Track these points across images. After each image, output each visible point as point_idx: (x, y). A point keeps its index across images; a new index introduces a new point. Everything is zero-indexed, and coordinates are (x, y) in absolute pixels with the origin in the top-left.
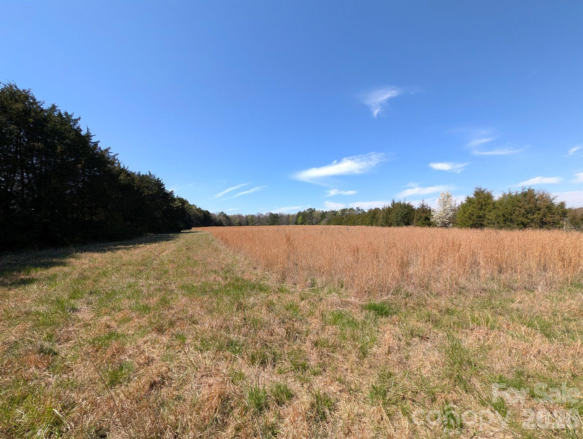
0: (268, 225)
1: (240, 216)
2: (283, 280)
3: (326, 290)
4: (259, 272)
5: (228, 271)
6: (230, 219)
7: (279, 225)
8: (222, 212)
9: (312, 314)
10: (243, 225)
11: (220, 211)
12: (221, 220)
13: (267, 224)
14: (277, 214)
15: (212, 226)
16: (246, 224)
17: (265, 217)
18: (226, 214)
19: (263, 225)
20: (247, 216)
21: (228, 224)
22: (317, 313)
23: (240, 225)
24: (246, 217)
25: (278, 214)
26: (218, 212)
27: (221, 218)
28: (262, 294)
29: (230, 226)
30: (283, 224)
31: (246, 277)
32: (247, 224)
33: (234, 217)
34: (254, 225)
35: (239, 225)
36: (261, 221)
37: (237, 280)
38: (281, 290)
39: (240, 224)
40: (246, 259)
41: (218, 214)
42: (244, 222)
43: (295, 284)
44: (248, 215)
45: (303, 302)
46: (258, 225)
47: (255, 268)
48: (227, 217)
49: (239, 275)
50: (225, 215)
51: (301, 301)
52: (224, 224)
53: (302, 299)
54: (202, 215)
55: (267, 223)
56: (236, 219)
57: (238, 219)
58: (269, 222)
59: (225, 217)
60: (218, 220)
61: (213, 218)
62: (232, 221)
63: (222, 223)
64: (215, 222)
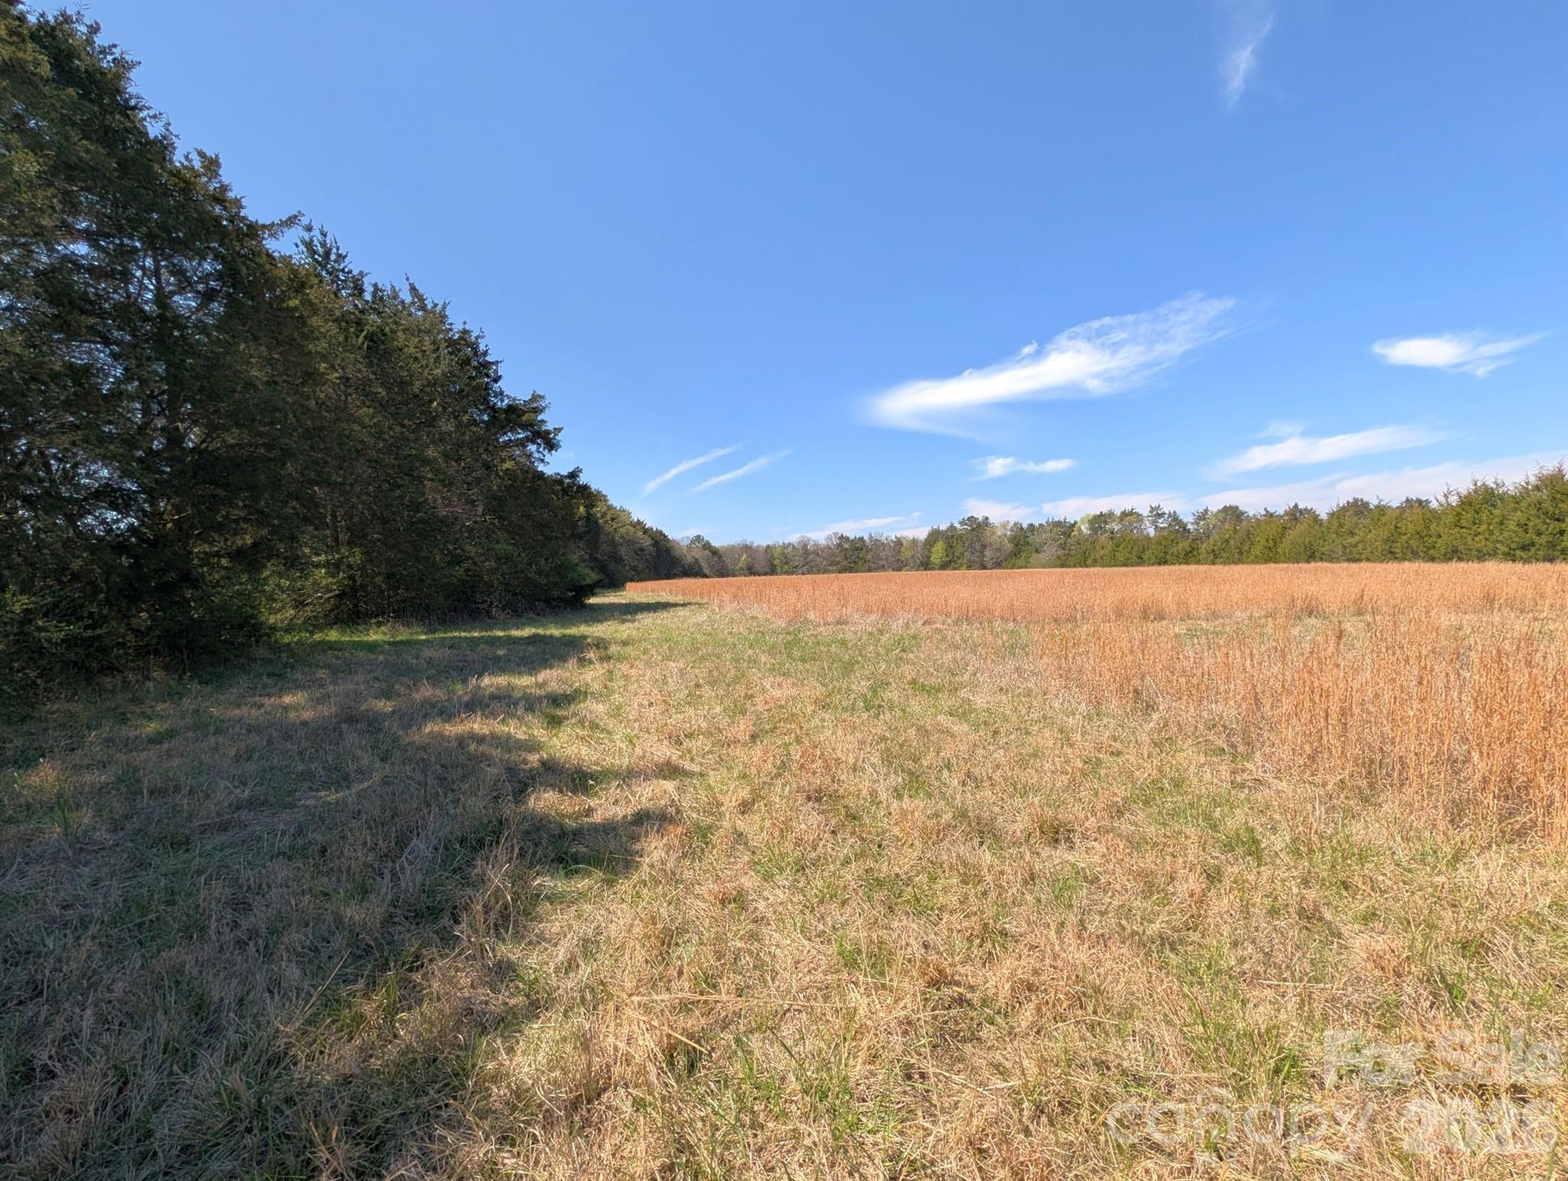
0: (836, 572)
1: (747, 548)
6: (720, 556)
7: (869, 571)
8: (699, 536)
10: (761, 574)
12: (696, 560)
13: (831, 568)
14: (861, 539)
16: (769, 570)
17: (826, 547)
18: (708, 543)
19: (818, 572)
20: (768, 547)
21: (717, 571)
23: (753, 574)
24: (766, 551)
25: (866, 538)
27: (698, 554)
29: (723, 576)
30: (883, 568)
32: (772, 571)
33: (731, 550)
34: (792, 573)
35: (747, 572)
36: (812, 561)
39: (751, 571)
42: (761, 563)
44: (771, 543)
48: (715, 552)
50: (707, 546)
55: (830, 565)
57: (744, 556)
58: (839, 563)
59: (707, 552)
60: (689, 559)
61: (677, 554)
62: (728, 561)
63: (700, 567)
64: (683, 566)
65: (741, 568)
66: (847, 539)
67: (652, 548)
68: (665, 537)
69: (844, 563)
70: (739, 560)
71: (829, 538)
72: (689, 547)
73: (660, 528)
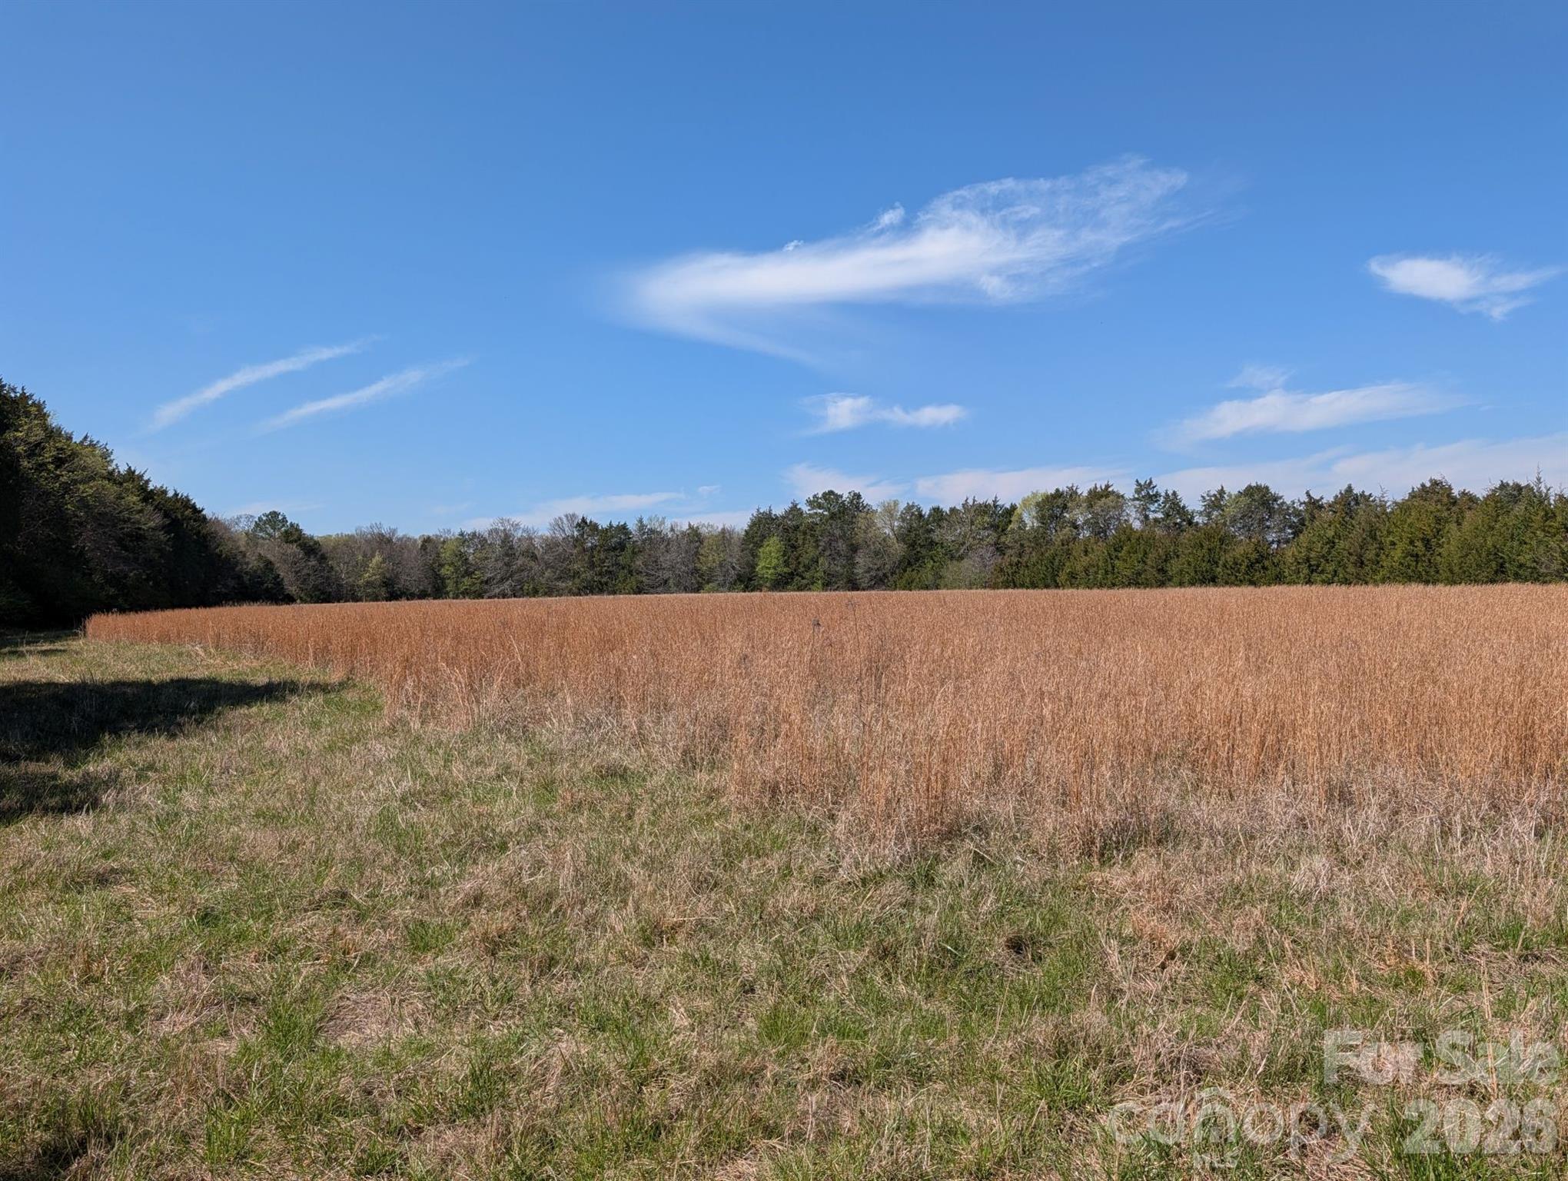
0: (571, 593)
1: (383, 542)
6: (323, 558)
7: (639, 591)
8: (275, 514)
10: (411, 596)
11: (260, 511)
12: (269, 565)
13: (563, 585)
14: (623, 528)
16: (430, 589)
17: (551, 545)
19: (535, 593)
20: (427, 540)
21: (316, 588)
23: (393, 596)
24: (424, 547)
25: (632, 526)
26: (249, 517)
27: (272, 550)
29: (327, 599)
32: (437, 590)
33: (351, 545)
34: (480, 594)
35: (383, 592)
36: (521, 570)
39: (392, 590)
41: (245, 526)
42: (412, 575)
44: (431, 532)
46: (504, 596)
48: (311, 548)
50: (293, 535)
52: (292, 590)
55: (559, 578)
56: (368, 557)
57: (377, 559)
58: (577, 574)
59: (294, 548)
60: (253, 563)
61: (225, 549)
62: (341, 569)
63: (278, 582)
64: (239, 577)
65: (369, 584)
66: (594, 527)
67: (162, 536)
68: (196, 511)
69: (588, 575)
70: (365, 566)
71: (558, 525)
72: (251, 537)
73: (183, 492)
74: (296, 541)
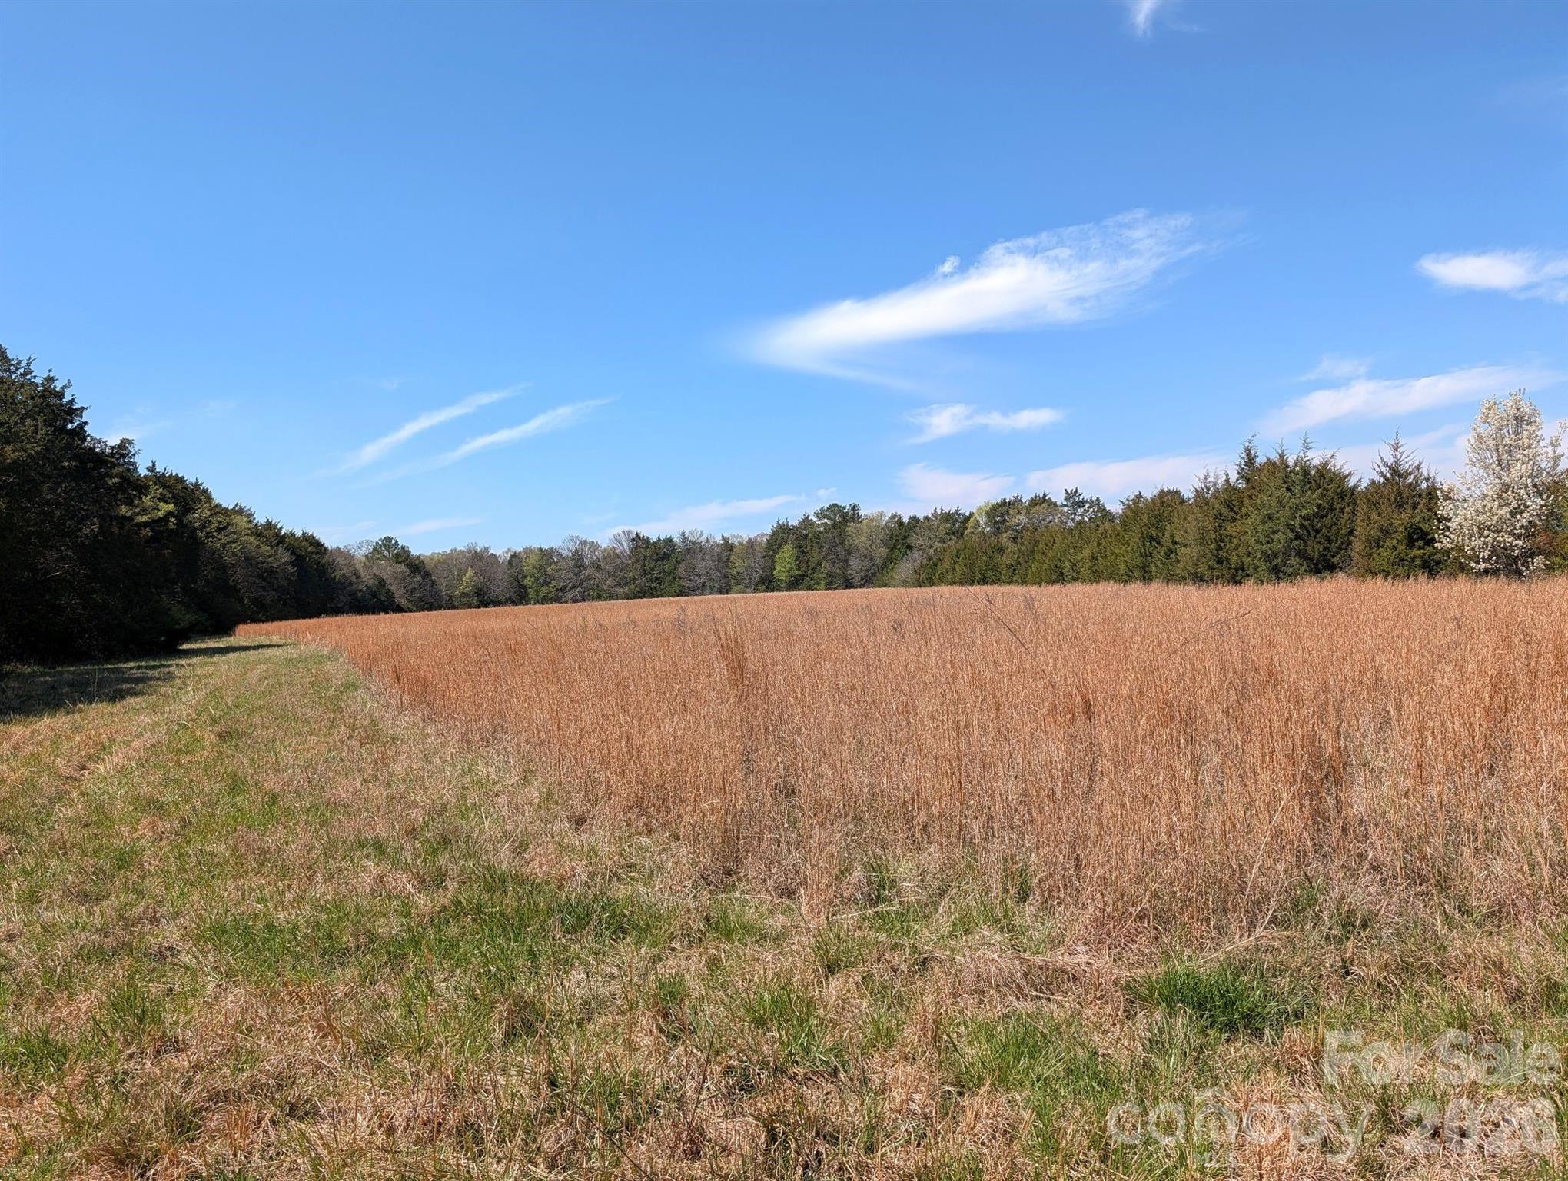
0: (627, 598)
1: (479, 559)
2: (728, 873)
3: (944, 918)
4: (601, 837)
5: (446, 842)
6: (427, 574)
7: (681, 594)
8: (388, 539)
9: (883, 1039)
10: (498, 604)
11: (377, 537)
12: (382, 582)
13: (620, 590)
14: (669, 541)
15: (337, 611)
16: (514, 596)
17: (611, 556)
18: (405, 551)
19: (599, 597)
20: (514, 556)
21: (421, 599)
22: (910, 1034)
23: (485, 603)
24: (510, 562)
25: (677, 539)
26: (369, 542)
27: (386, 570)
28: (625, 948)
29: (430, 609)
30: (701, 589)
31: (537, 869)
32: (520, 597)
33: (449, 561)
34: (556, 600)
35: (475, 601)
36: (588, 579)
37: (495, 883)
38: (720, 927)
39: (483, 599)
40: (527, 776)
41: (367, 549)
42: (501, 585)
43: (790, 893)
44: (519, 549)
45: (835, 982)
46: (575, 601)
47: (579, 822)
48: (416, 566)
49: (504, 860)
50: (402, 556)
51: (827, 978)
52: (402, 602)
53: (832, 968)
54: (286, 557)
55: (619, 585)
56: (462, 572)
57: (470, 573)
58: (633, 580)
59: (402, 567)
60: (367, 581)
62: (442, 583)
63: (390, 595)
64: (355, 593)
65: (464, 594)
66: (646, 541)
68: (318, 545)
69: (642, 582)
70: (460, 579)
71: (617, 540)
72: (369, 559)
74: (404, 561)
